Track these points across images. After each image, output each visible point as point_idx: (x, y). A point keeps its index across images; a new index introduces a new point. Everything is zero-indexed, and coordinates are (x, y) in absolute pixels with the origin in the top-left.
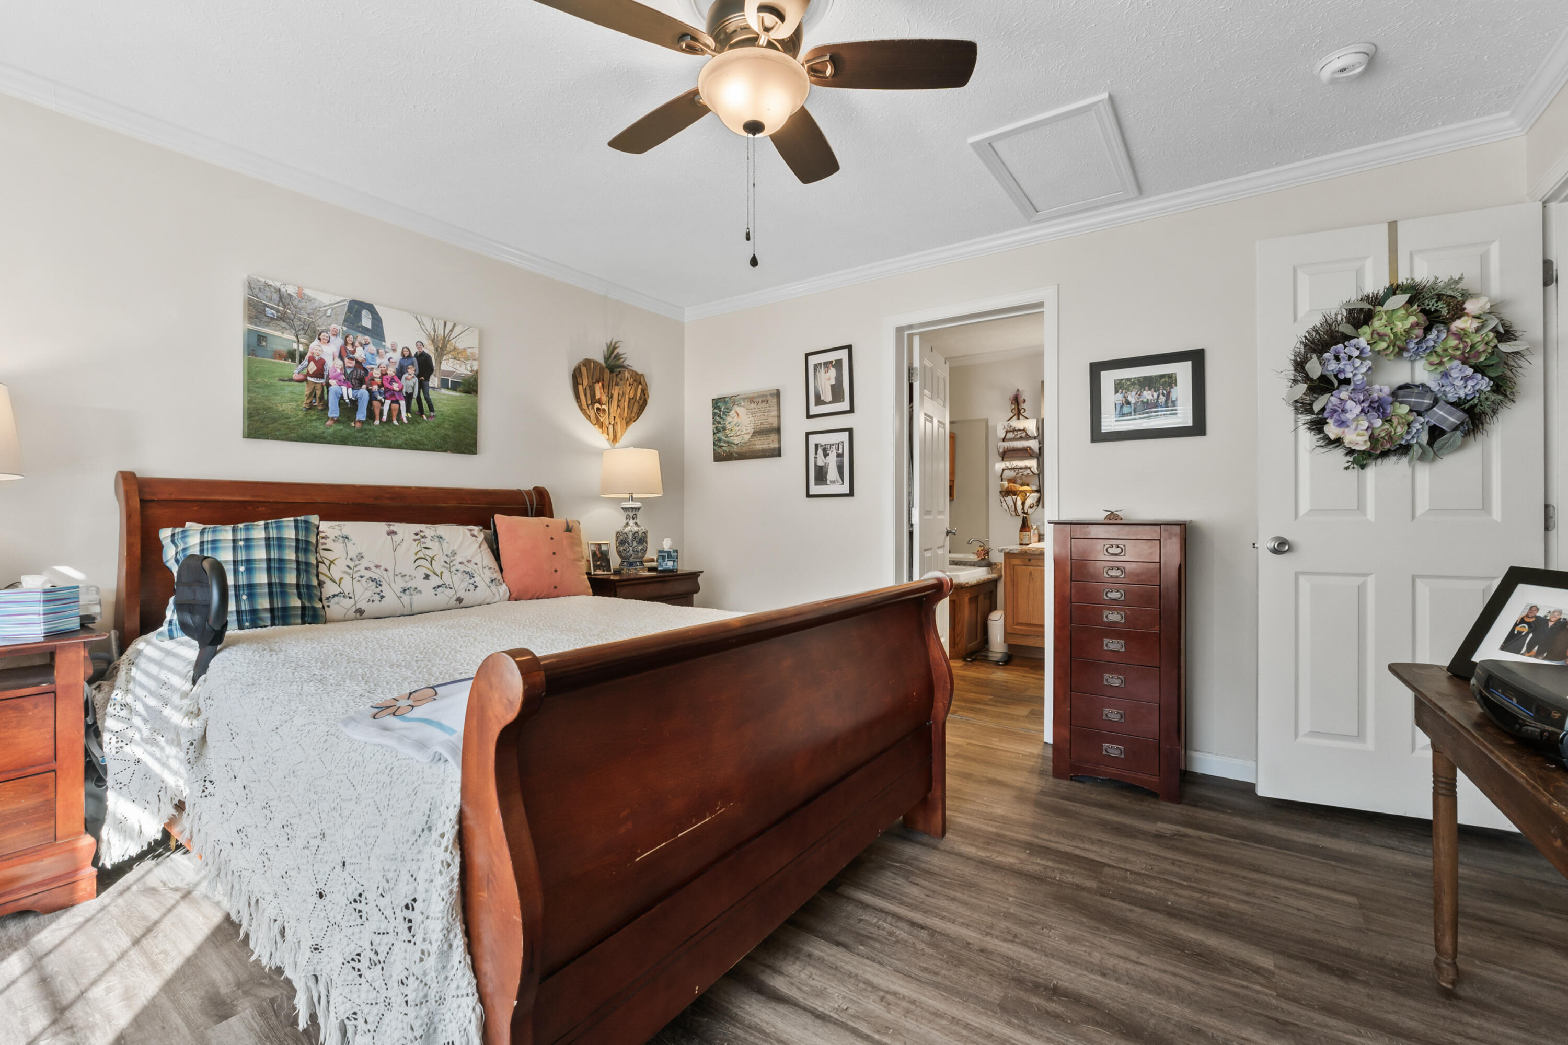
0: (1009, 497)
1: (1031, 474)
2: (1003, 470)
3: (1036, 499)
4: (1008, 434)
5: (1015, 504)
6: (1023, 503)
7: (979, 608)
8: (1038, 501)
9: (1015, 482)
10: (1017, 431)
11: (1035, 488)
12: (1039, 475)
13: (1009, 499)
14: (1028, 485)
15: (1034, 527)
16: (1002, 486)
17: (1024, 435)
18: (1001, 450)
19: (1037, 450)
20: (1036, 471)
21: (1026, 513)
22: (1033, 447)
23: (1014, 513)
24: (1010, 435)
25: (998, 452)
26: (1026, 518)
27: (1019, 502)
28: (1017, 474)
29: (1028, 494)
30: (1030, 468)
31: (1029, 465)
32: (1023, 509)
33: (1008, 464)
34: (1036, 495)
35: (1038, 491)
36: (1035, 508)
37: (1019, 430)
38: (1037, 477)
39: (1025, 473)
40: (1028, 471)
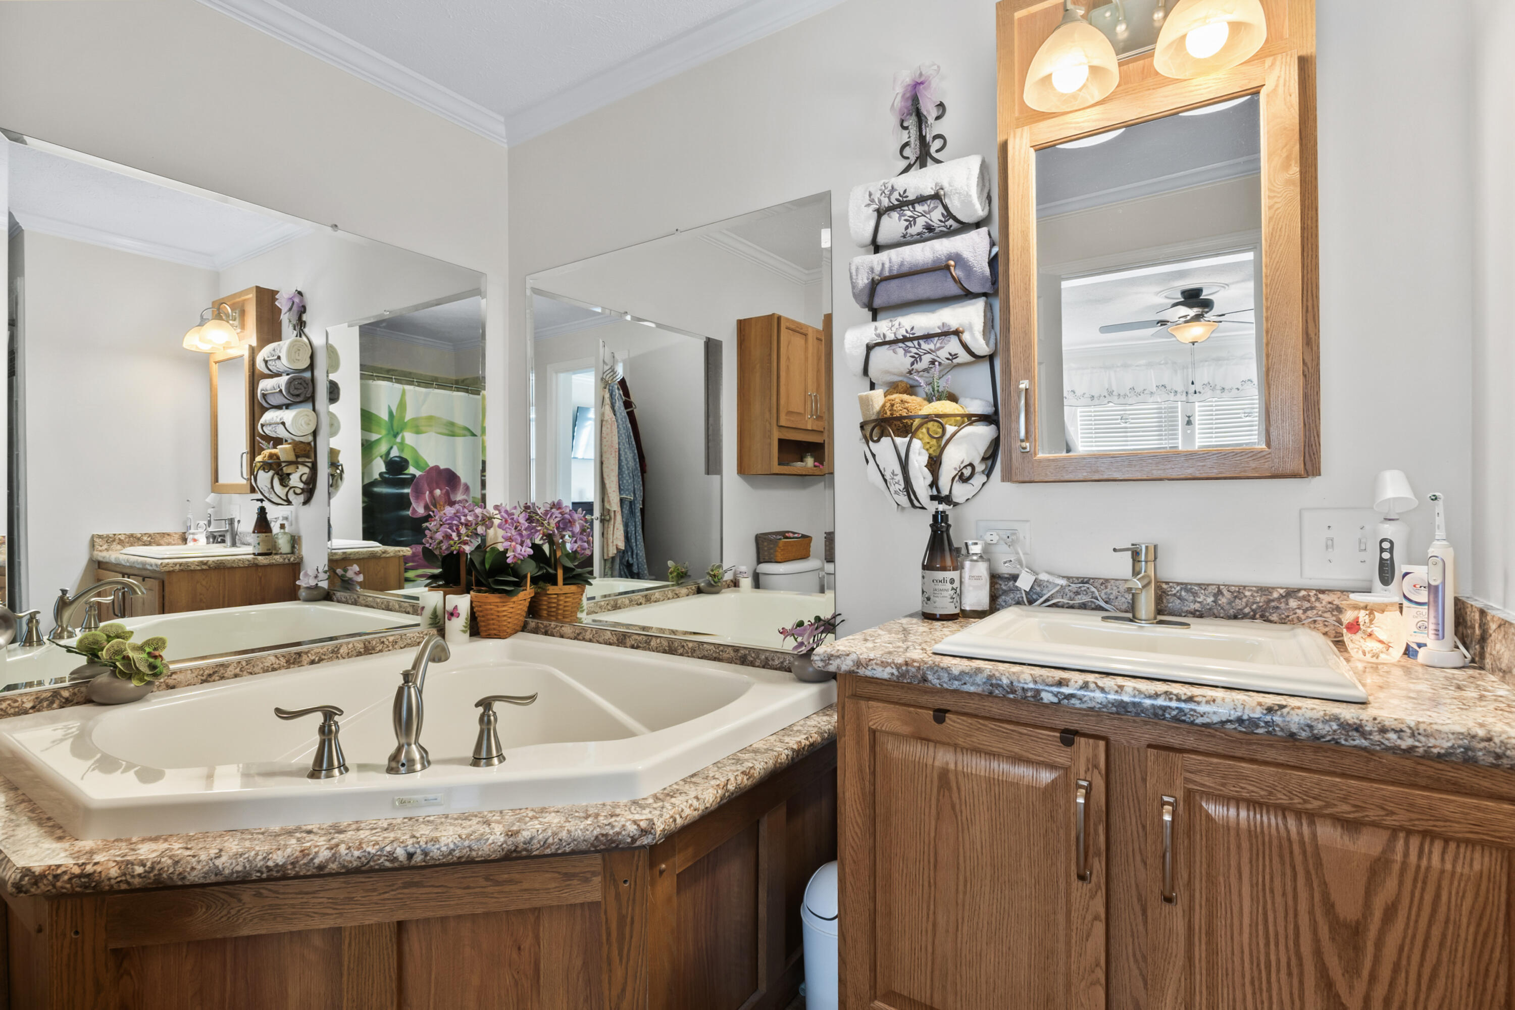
0: (886, 441)
1: (964, 357)
2: (870, 348)
3: (982, 447)
4: (885, 219)
5: (904, 466)
6: (934, 464)
7: (763, 865)
8: (991, 456)
9: (911, 390)
10: (912, 203)
11: (978, 406)
12: (991, 358)
13: (885, 448)
14: (953, 398)
15: (976, 549)
16: (865, 403)
17: (937, 215)
18: (863, 281)
19: (981, 265)
20: (981, 347)
21: (947, 500)
22: (967, 254)
23: (903, 500)
24: (893, 226)
25: (854, 286)
26: (944, 516)
27: (919, 460)
28: (917, 358)
29: (950, 429)
30: (957, 333)
31: (954, 325)
32: (934, 484)
33: (887, 327)
34: (983, 433)
35: (990, 419)
36: (979, 479)
37: (921, 199)
38: (985, 368)
39: (943, 354)
40: (953, 345)
